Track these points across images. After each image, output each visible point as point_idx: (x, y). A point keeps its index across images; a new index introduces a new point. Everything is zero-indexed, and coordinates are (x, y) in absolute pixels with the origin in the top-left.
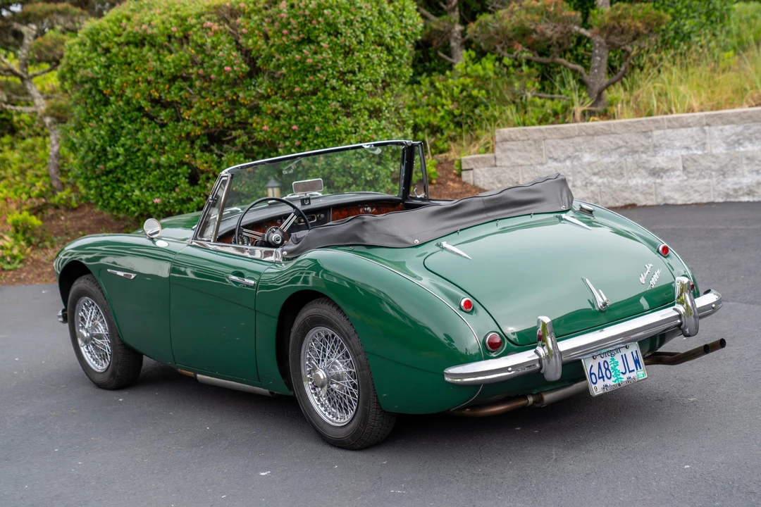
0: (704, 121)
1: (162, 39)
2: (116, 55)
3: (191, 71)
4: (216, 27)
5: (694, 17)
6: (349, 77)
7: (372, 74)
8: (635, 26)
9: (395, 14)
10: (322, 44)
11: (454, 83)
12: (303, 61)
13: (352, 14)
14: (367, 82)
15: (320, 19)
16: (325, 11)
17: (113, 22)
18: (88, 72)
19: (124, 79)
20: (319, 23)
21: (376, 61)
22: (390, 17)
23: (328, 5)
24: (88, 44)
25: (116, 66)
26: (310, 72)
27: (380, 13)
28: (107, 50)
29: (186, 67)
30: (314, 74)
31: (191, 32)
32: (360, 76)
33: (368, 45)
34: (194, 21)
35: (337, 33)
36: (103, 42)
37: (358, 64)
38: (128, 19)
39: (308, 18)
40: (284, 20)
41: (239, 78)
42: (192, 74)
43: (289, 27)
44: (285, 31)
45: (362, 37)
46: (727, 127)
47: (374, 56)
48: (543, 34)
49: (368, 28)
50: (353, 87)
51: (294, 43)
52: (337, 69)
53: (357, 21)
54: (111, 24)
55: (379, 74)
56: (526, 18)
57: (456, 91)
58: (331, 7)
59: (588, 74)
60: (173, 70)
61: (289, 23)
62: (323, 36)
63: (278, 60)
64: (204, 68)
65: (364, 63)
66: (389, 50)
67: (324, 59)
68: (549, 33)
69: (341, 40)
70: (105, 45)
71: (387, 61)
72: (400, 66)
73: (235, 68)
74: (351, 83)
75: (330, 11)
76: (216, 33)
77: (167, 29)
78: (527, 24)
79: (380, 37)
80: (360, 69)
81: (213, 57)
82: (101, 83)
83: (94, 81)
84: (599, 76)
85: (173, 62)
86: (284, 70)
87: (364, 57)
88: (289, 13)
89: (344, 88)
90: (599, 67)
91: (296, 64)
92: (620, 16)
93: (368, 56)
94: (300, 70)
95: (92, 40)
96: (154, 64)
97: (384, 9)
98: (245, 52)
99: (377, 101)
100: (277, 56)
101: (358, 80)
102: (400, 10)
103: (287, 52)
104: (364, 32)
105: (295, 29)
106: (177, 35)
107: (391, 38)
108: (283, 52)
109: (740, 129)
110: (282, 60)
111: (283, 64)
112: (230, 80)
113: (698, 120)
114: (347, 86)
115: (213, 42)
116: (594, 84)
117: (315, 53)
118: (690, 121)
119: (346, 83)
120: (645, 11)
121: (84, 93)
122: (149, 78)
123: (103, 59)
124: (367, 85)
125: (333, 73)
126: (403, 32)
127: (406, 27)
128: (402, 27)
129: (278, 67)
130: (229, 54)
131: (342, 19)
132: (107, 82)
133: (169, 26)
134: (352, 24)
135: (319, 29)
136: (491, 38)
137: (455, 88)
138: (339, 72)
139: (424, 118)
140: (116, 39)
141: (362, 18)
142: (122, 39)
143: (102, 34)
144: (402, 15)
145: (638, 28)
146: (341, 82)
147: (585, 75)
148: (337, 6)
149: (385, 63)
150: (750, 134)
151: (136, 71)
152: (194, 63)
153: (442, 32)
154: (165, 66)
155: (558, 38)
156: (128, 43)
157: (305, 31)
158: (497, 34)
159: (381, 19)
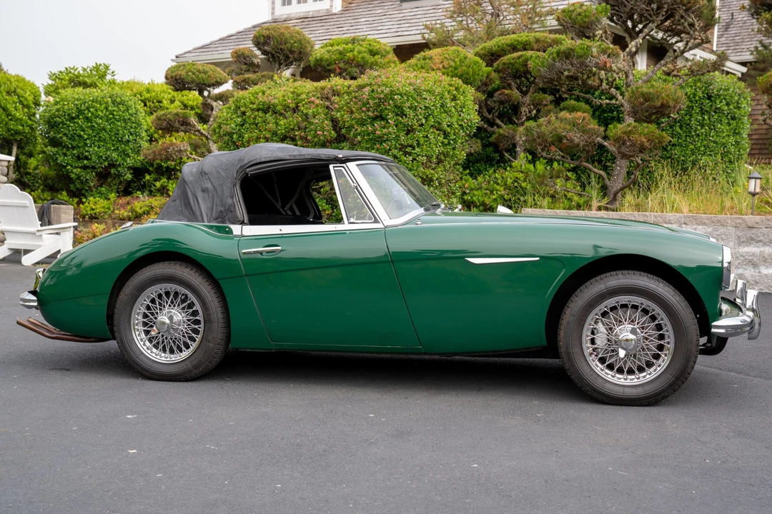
0: (683, 220)
1: (279, 108)
2: (249, 117)
3: (297, 133)
4: (318, 101)
5: (711, 155)
6: (409, 149)
7: (428, 151)
8: (640, 141)
9: (456, 109)
10: (389, 121)
11: (509, 175)
12: (374, 133)
13: (418, 102)
14: (423, 156)
15: (391, 102)
16: (396, 97)
17: (252, 95)
18: (228, 129)
19: (251, 135)
20: (389, 104)
21: (433, 141)
22: (450, 111)
23: (398, 92)
24: (232, 108)
25: (247, 125)
26: (378, 141)
27: (442, 106)
28: (244, 113)
29: (293, 130)
30: (381, 144)
31: (301, 104)
32: (417, 150)
33: (427, 127)
34: (304, 96)
35: (403, 114)
36: (242, 107)
37: (417, 140)
38: (264, 93)
39: (382, 101)
40: (365, 101)
41: (328, 141)
42: (296, 135)
43: (368, 106)
44: (364, 109)
45: (424, 121)
46: (700, 227)
47: (431, 137)
48: (572, 141)
49: (430, 115)
50: (411, 158)
51: (369, 118)
52: (399, 142)
53: (421, 108)
54: (250, 95)
55: (434, 151)
56: (560, 127)
57: (509, 181)
58: (401, 95)
59: (610, 180)
60: (283, 131)
61: (368, 103)
62: (391, 115)
63: (356, 130)
64: (305, 132)
65: (422, 141)
66: (446, 135)
67: (390, 133)
68: (576, 140)
69: (404, 120)
70: (243, 109)
71: (443, 143)
72: (454, 149)
73: (325, 133)
74: (410, 154)
75: (399, 97)
76: (317, 106)
77: (285, 100)
78: (560, 130)
79: (440, 124)
80: (418, 145)
81: (312, 124)
82: (235, 136)
83: (230, 134)
84: (616, 183)
85: (285, 124)
86: (359, 138)
87: (423, 137)
88: (369, 95)
89: (404, 158)
90: (618, 175)
91: (369, 135)
92: (630, 132)
93: (427, 137)
94: (371, 139)
95: (236, 106)
96: (272, 126)
97: (446, 103)
98: (334, 122)
99: (428, 172)
100: (356, 127)
101: (416, 153)
102: (461, 107)
103: (364, 125)
104: (426, 118)
105: (371, 107)
106: (291, 105)
107: (448, 126)
108: (361, 125)
109: (710, 230)
110: (359, 130)
111: (360, 134)
112: (321, 142)
113: (678, 219)
114: (405, 156)
115: (313, 112)
116: (612, 188)
117: (384, 128)
118: (671, 218)
119: (406, 153)
120: (650, 130)
121: (225, 143)
122: (267, 136)
123: (239, 119)
124: (422, 159)
125: (395, 145)
126: (460, 123)
127: (462, 120)
128: (459, 119)
129: (355, 136)
130: (323, 122)
131: (408, 104)
132: (240, 137)
133: (287, 99)
134: (415, 109)
135: (389, 109)
136: (534, 140)
137: (509, 179)
138: (401, 144)
139: (480, 198)
140: (251, 106)
141: (426, 107)
142: (255, 106)
143: (242, 101)
144: (462, 111)
145: (643, 142)
146: (401, 153)
147: (607, 180)
148: (405, 94)
149: (440, 144)
150: (718, 235)
151: (260, 131)
152: (300, 128)
153: (507, 137)
154: (279, 128)
155: (583, 145)
156: (258, 110)
157: (379, 110)
158: (539, 138)
159: (442, 110)
